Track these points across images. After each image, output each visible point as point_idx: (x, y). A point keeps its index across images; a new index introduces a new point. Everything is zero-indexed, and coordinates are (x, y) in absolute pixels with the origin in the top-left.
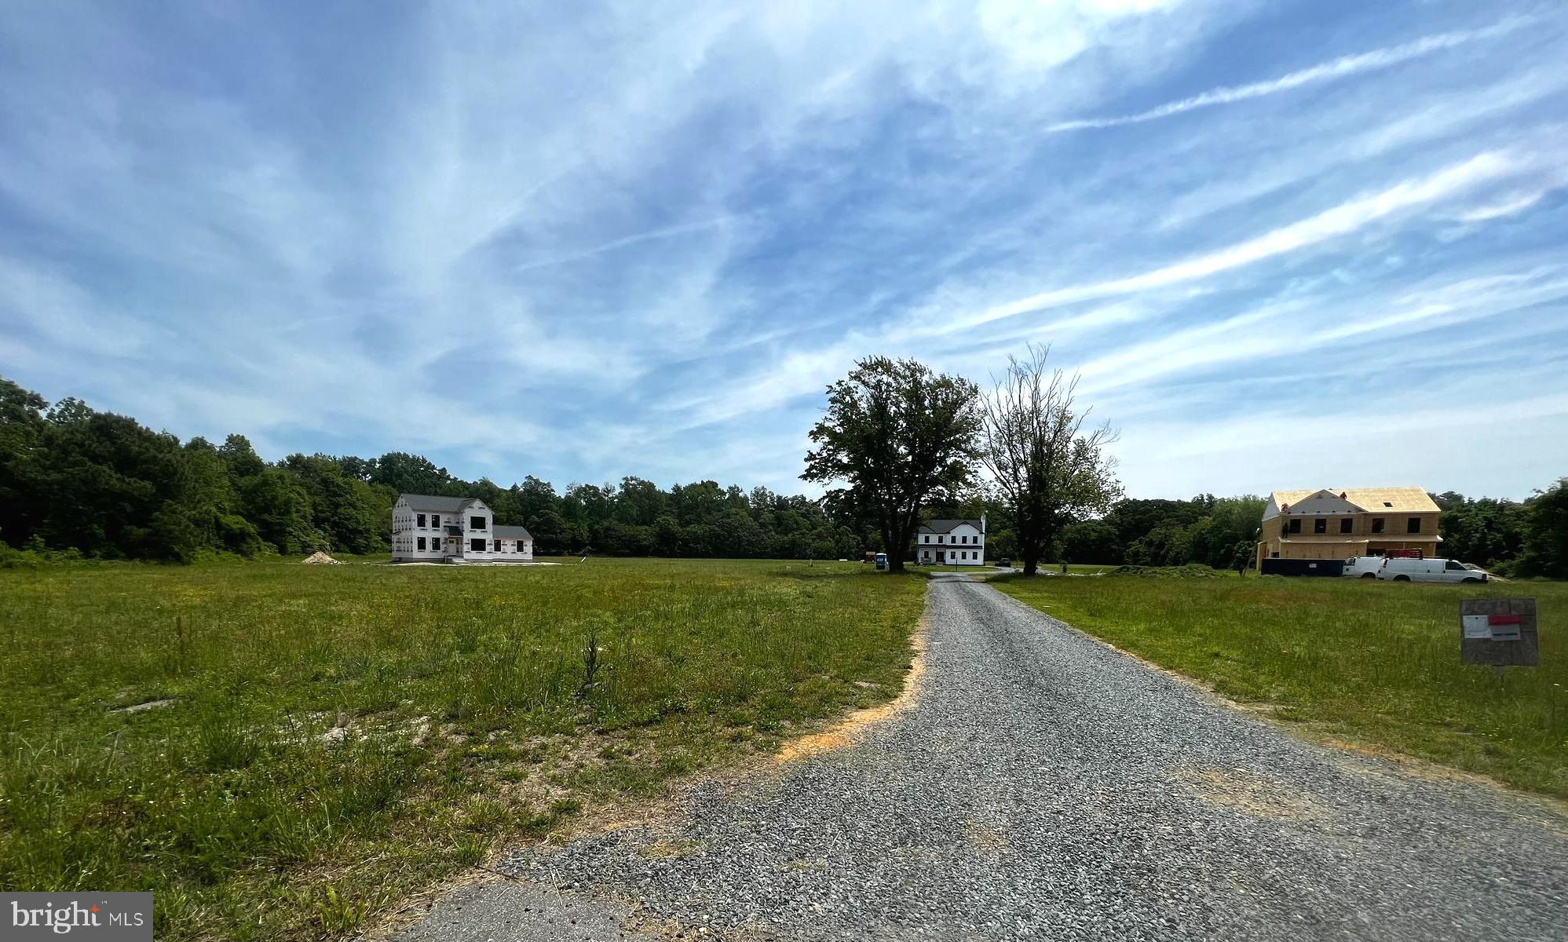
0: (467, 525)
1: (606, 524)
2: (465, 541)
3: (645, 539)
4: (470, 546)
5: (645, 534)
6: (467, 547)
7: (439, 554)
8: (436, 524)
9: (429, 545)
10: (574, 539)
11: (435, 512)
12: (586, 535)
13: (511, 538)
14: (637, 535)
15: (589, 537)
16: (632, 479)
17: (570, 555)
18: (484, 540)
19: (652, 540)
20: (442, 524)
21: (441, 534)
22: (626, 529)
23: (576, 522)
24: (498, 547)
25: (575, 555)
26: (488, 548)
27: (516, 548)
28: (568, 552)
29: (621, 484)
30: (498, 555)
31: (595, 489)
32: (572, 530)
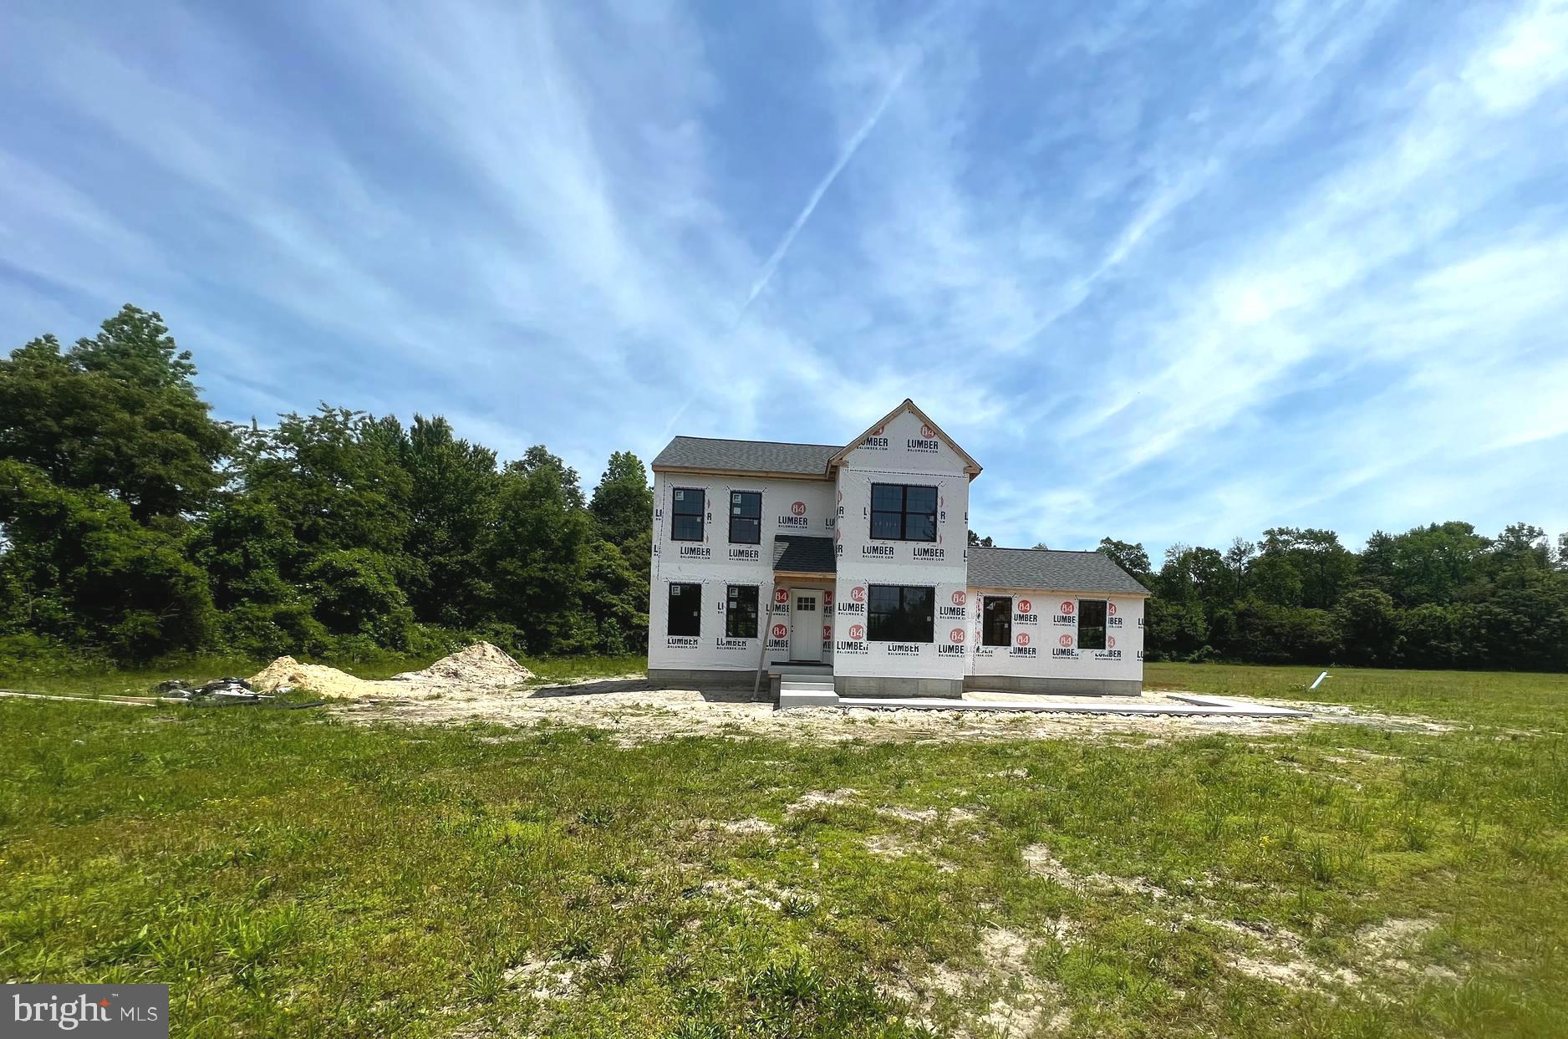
0: (853, 529)
1: (1241, 605)
2: (842, 596)
3: (1322, 633)
4: (862, 620)
5: (1320, 621)
6: (849, 624)
7: (746, 656)
8: (744, 528)
9: (713, 618)
10: (1181, 634)
11: (741, 476)
12: (1202, 625)
13: (1053, 591)
14: (1306, 625)
15: (1206, 629)
16: (1281, 532)
17: (1173, 660)
18: (930, 592)
19: (1338, 634)
20: (770, 528)
21: (758, 572)
22: (1284, 615)
23: (1183, 605)
24: (996, 630)
25: (1184, 660)
26: (943, 627)
27: (1073, 630)
28: (1171, 656)
29: (1260, 543)
30: (1000, 661)
31: (1213, 554)
32: (1179, 618)
